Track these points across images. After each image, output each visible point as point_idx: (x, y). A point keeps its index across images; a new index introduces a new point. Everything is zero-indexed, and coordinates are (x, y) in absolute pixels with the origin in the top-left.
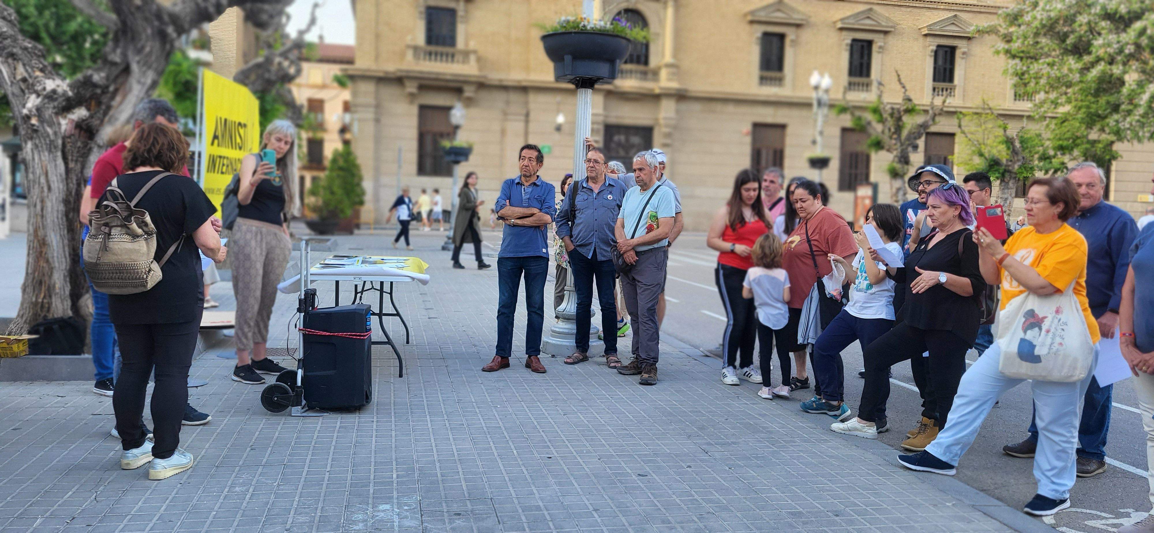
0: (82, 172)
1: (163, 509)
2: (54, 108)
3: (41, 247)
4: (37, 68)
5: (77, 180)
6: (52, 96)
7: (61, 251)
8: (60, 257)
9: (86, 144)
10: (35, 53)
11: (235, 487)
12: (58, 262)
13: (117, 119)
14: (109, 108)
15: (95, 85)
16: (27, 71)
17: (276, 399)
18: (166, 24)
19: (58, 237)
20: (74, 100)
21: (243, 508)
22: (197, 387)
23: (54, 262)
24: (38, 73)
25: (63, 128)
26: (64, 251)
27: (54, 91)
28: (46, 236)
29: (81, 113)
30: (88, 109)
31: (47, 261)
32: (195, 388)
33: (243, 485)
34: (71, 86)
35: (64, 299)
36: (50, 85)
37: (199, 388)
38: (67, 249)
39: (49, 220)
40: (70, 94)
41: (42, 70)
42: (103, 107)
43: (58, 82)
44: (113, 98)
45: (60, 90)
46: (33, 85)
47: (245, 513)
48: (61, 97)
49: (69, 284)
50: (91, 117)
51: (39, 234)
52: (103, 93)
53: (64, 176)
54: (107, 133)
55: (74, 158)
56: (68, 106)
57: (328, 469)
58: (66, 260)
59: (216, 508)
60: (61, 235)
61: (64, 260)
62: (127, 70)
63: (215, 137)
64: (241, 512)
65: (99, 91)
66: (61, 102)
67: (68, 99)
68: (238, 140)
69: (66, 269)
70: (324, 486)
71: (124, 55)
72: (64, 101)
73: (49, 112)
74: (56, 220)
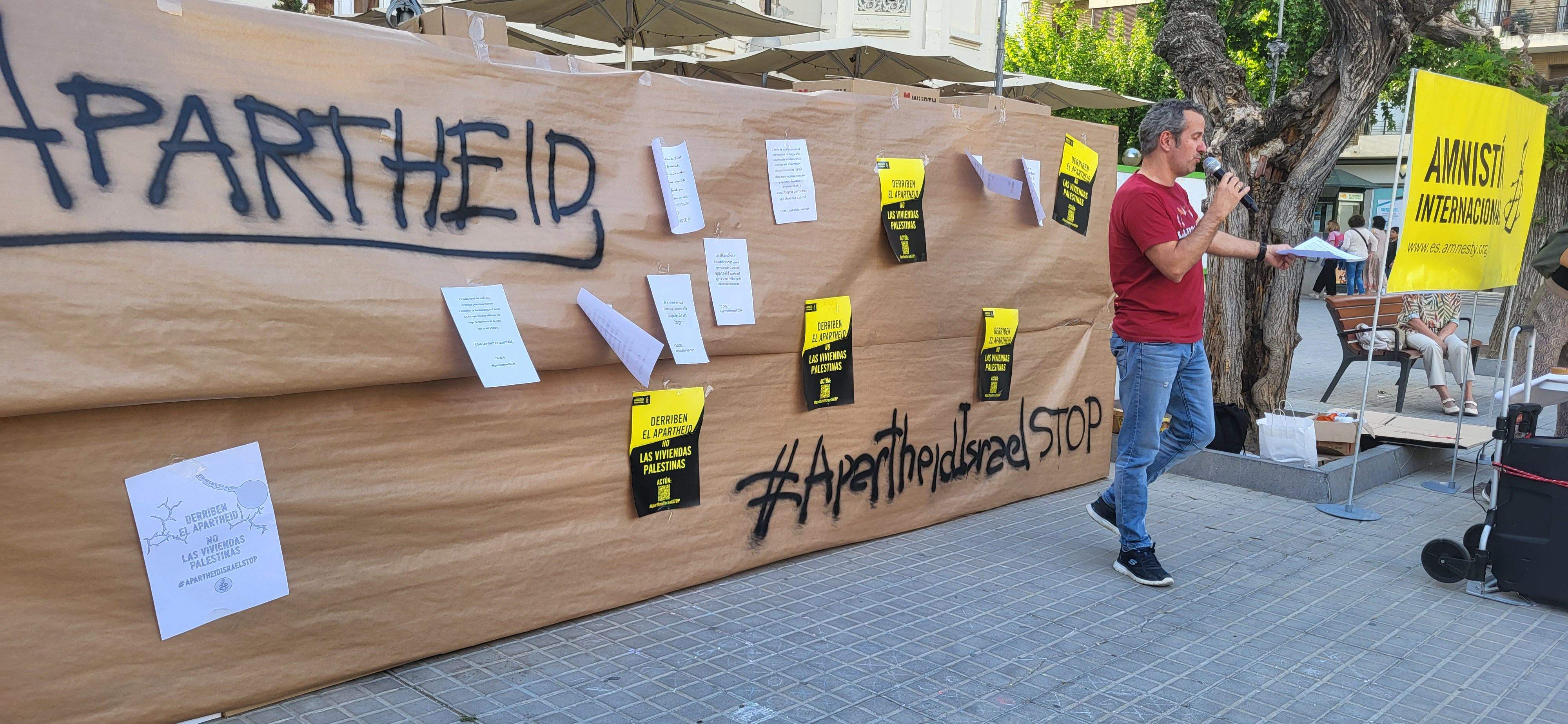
0: (1269, 223)
1: (1203, 664)
2: (1241, 143)
3: (1214, 315)
4: (1230, 94)
5: (1263, 233)
6: (1240, 128)
7: (1236, 321)
8: (1233, 328)
9: (1276, 187)
10: (1231, 76)
11: (1308, 667)
12: (1231, 335)
13: (1316, 152)
14: (1309, 137)
15: (1295, 110)
16: (1219, 100)
17: (1443, 561)
18: (1394, 12)
19: (1234, 304)
20: (1266, 131)
21: (1298, 698)
22: (1361, 521)
23: (1226, 334)
24: (1231, 101)
25: (1253, 167)
26: (1239, 322)
27: (1243, 122)
28: (1220, 302)
29: (1276, 146)
30: (1285, 142)
31: (1220, 333)
32: (1357, 522)
33: (1321, 667)
34: (1264, 115)
35: (1234, 381)
36: (1239, 114)
37: (1363, 523)
38: (1243, 319)
39: (1225, 283)
40: (1262, 123)
41: (1235, 97)
42: (1303, 137)
43: (1250, 109)
44: (1315, 124)
45: (1249, 120)
46: (1223, 116)
47: (1297, 705)
48: (1250, 128)
49: (1241, 363)
50: (1287, 150)
51: (1214, 300)
52: (1304, 117)
53: (1247, 228)
54: (1303, 169)
55: (1262, 205)
56: (1259, 139)
57: (1464, 686)
58: (1241, 333)
59: (1264, 686)
60: (1237, 302)
61: (1238, 332)
62: (1336, 84)
63: (1433, 168)
64: (1292, 702)
65: (1298, 116)
66: (1250, 134)
67: (1259, 131)
68: (1481, 169)
69: (1239, 344)
70: (1438, 708)
71: (1334, 63)
72: (1253, 133)
73: (1234, 149)
74: (1233, 283)
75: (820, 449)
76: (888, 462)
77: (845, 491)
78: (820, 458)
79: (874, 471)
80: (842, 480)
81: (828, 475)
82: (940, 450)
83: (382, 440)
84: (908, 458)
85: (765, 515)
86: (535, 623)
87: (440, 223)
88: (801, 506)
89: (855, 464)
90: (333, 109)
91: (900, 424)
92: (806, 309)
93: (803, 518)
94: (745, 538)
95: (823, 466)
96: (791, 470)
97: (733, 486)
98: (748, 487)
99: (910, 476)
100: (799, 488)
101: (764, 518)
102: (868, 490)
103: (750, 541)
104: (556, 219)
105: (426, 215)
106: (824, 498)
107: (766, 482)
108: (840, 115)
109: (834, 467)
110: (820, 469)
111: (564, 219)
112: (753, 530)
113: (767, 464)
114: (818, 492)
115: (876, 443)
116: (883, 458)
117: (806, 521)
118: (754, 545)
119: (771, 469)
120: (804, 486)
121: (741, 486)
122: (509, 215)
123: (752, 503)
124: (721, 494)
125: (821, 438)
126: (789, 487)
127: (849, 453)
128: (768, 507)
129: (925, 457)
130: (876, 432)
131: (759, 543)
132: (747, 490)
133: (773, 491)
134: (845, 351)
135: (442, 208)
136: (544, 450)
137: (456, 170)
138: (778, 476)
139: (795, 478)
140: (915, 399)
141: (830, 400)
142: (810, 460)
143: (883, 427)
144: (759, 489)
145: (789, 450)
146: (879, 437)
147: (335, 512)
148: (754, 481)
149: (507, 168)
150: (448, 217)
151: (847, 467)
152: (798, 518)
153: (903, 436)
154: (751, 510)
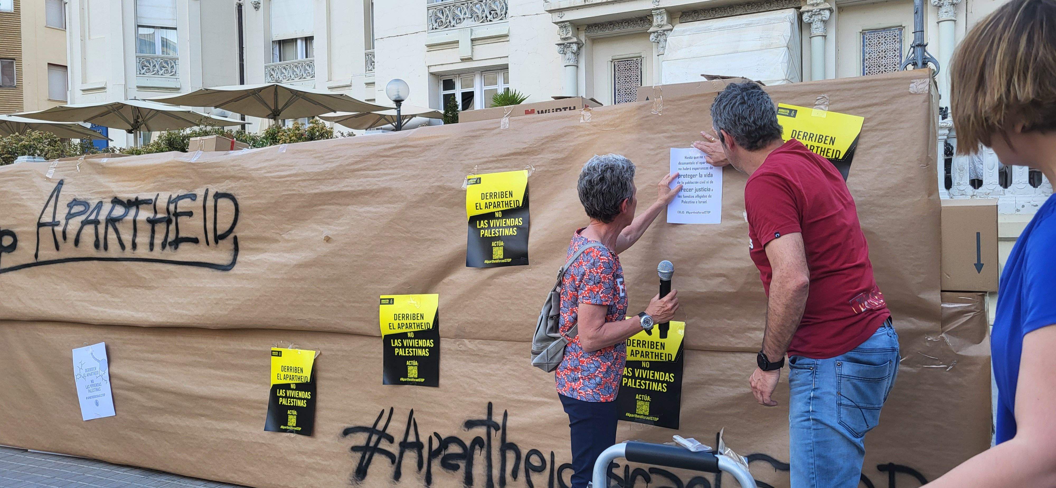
75: (411, 422)
76: (484, 452)
77: (436, 466)
78: (412, 428)
79: (468, 456)
80: (433, 454)
81: (418, 446)
82: (556, 459)
83: (153, 352)
84: (511, 456)
85: (365, 462)
86: (213, 476)
87: (168, 247)
88: (396, 464)
89: (445, 443)
90: (137, 199)
91: (498, 418)
92: (381, 302)
93: (397, 475)
94: (348, 473)
95: (414, 436)
96: (388, 431)
97: (341, 431)
98: (352, 435)
99: (515, 474)
100: (394, 449)
101: (364, 464)
102: (461, 472)
103: (351, 478)
104: (217, 242)
105: (162, 243)
106: (416, 465)
107: (366, 435)
108: (432, 146)
109: (424, 439)
110: (412, 438)
111: (220, 241)
112: (355, 471)
113: (369, 422)
114: (410, 459)
115: (466, 429)
116: (477, 447)
117: (400, 480)
118: (354, 483)
119: (371, 426)
120: (398, 448)
121: (347, 432)
122: (195, 241)
123: (355, 449)
124: (332, 434)
125: (412, 412)
126: (384, 444)
127: (438, 431)
128: (367, 456)
129: (535, 461)
130: (467, 419)
131: (358, 483)
132: (351, 437)
133: (372, 444)
134: (432, 340)
135: (169, 240)
136: (223, 374)
137: (174, 219)
138: (376, 434)
139: (391, 440)
140: (516, 397)
141: (417, 380)
142: (404, 428)
143: (476, 416)
144: (360, 439)
145: (386, 415)
146: (470, 424)
147: (130, 382)
148: (357, 432)
149: (195, 215)
150: (170, 244)
151: (436, 444)
152: (393, 474)
153: (500, 432)
154: (354, 454)
